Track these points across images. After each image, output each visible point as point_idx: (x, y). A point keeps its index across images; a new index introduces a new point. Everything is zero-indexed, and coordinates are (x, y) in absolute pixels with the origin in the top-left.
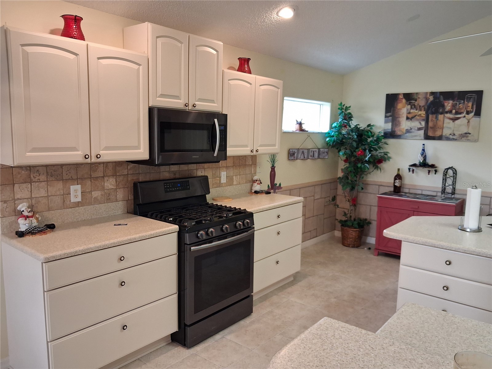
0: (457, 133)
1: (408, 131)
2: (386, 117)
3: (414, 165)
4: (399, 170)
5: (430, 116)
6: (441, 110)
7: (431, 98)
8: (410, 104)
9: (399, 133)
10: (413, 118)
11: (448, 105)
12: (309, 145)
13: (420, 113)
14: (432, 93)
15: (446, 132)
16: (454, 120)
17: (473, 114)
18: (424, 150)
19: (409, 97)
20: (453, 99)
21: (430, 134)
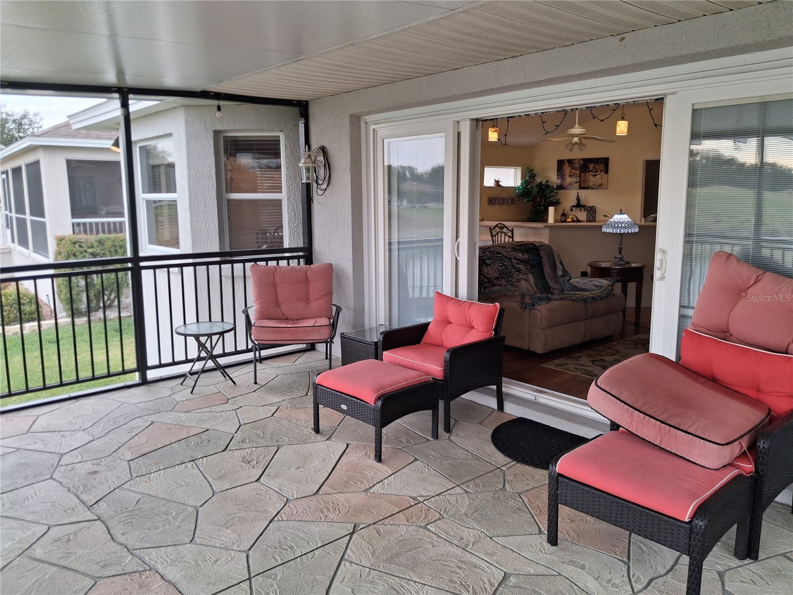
0: (596, 184)
1: (570, 184)
2: (557, 175)
3: (574, 206)
4: (564, 210)
5: (582, 174)
6: (587, 170)
7: (582, 163)
8: (571, 166)
9: (565, 186)
10: (573, 175)
11: (591, 166)
12: (504, 195)
13: (576, 172)
14: (583, 159)
15: (591, 184)
16: (595, 176)
17: (604, 172)
18: (578, 196)
19: (570, 162)
20: (593, 163)
21: (582, 186)
